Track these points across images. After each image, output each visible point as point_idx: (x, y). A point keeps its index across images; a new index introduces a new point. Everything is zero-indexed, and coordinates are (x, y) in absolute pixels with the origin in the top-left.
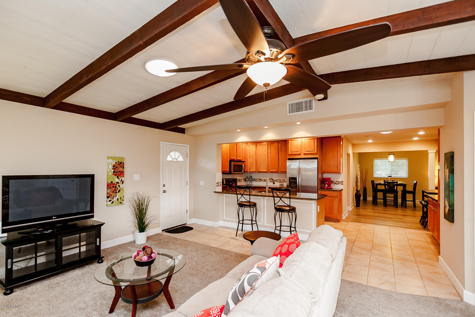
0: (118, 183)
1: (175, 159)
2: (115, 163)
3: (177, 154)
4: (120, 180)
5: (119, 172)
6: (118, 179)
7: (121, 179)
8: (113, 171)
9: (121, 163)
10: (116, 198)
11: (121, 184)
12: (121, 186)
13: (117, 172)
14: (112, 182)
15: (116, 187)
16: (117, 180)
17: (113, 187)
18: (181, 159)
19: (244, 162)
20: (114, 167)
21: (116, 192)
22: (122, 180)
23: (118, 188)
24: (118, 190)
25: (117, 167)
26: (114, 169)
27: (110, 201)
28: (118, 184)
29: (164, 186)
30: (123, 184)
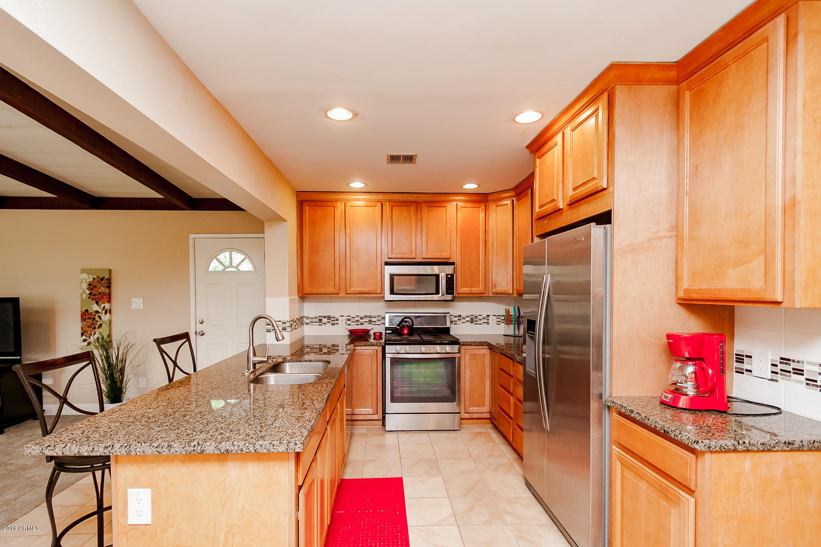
0: (97, 312)
1: (231, 266)
2: (91, 280)
3: (238, 257)
4: (102, 307)
5: (100, 293)
6: (98, 305)
7: (103, 305)
8: (88, 292)
9: (102, 279)
10: (96, 337)
11: (104, 314)
12: (102, 318)
13: (95, 295)
14: (87, 311)
15: (94, 319)
16: (95, 307)
17: (89, 318)
20: (91, 286)
21: (95, 328)
22: (104, 307)
23: (97, 322)
24: (98, 323)
25: (96, 287)
26: (91, 289)
27: (85, 340)
28: (99, 314)
29: (202, 323)
30: (108, 314)
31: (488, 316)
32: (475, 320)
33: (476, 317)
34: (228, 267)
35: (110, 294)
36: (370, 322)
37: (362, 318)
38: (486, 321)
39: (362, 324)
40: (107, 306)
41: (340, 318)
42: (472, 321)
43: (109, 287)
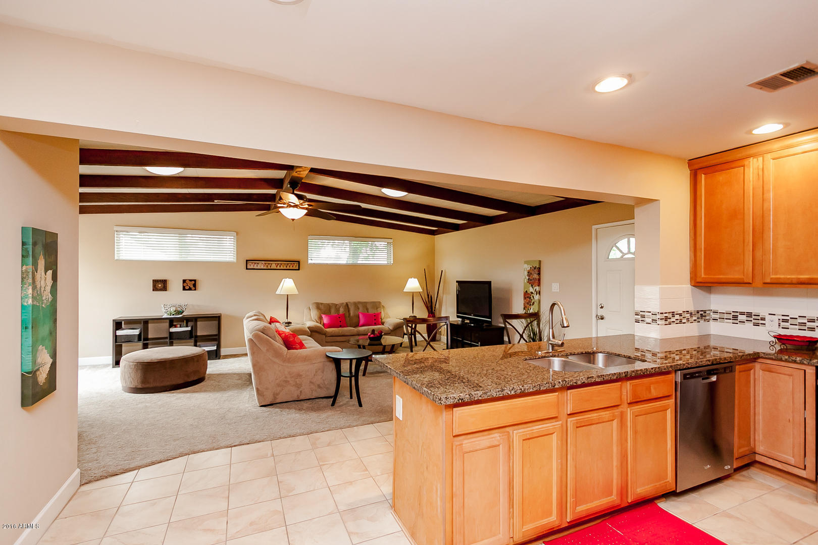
0: (532, 293)
1: (629, 252)
2: (529, 269)
4: (535, 289)
5: (534, 279)
6: (533, 288)
8: (527, 278)
9: (535, 268)
11: (536, 294)
12: (535, 297)
13: (531, 280)
14: (526, 291)
15: (530, 298)
16: (531, 290)
17: (527, 297)
20: (529, 274)
21: (530, 305)
23: (532, 300)
25: (532, 274)
26: (529, 276)
28: (533, 295)
29: (602, 307)
30: (538, 295)
34: (627, 254)
35: (539, 280)
37: (811, 321)
39: (811, 329)
40: (537, 288)
43: (539, 274)
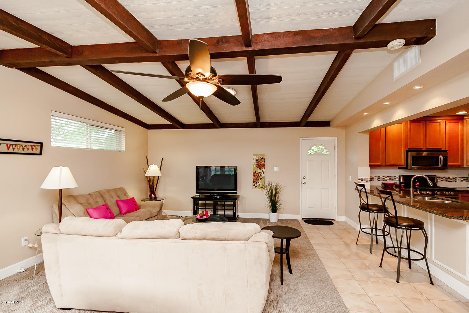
2: (258, 159)
4: (262, 171)
5: (261, 165)
7: (262, 170)
8: (256, 164)
9: (262, 158)
10: (259, 184)
11: (262, 173)
12: (262, 175)
13: (259, 165)
14: (255, 172)
15: (258, 176)
16: (259, 171)
17: (256, 175)
18: (325, 152)
19: (446, 151)
20: (257, 161)
21: (259, 180)
22: (263, 170)
23: (260, 177)
24: (260, 178)
25: (259, 162)
27: (254, 185)
28: (260, 174)
29: (304, 179)
30: (264, 174)
31: (456, 177)
32: (448, 179)
33: (449, 178)
35: (264, 165)
36: (390, 179)
37: (386, 177)
38: (454, 180)
39: (386, 180)
41: (374, 177)
42: (446, 180)
43: (264, 162)
